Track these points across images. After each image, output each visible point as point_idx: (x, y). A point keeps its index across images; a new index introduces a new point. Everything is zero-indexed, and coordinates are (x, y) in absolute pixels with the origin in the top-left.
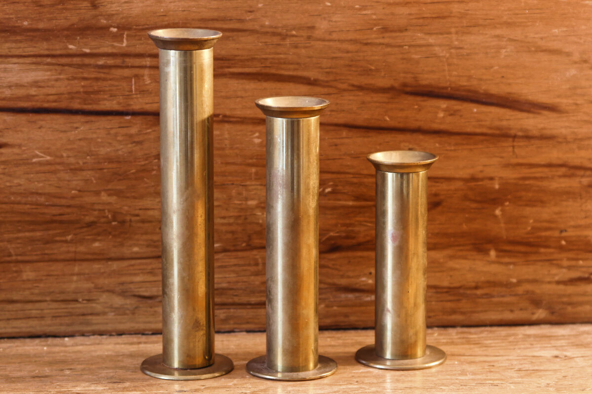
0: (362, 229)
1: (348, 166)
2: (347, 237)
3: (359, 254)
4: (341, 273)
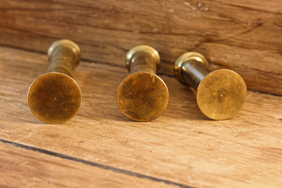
0: (222, 32)
2: (215, 36)
3: (220, 45)
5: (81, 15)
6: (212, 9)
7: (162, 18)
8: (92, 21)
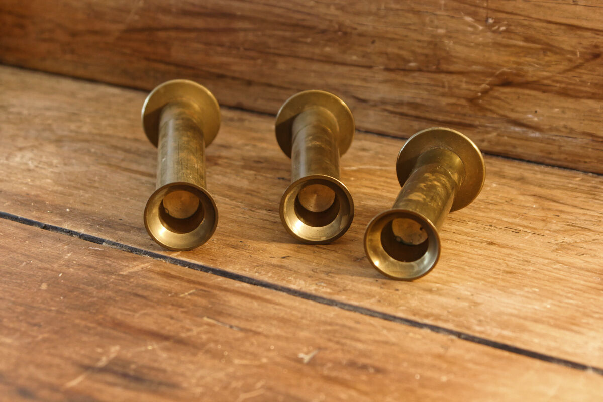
0: (530, 69)
1: (519, 8)
2: (517, 75)
3: (527, 92)
4: (511, 107)
5: (284, 39)
6: (512, 27)
7: (425, 45)
8: (303, 50)
